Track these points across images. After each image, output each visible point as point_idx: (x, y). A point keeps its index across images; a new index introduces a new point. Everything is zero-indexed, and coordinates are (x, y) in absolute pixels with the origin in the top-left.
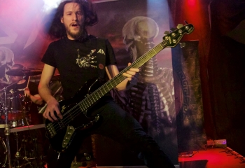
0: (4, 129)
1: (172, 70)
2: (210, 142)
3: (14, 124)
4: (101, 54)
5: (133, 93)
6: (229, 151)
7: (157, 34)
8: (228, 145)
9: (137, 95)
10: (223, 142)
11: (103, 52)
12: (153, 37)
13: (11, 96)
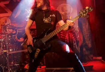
0: (6, 52)
1: (78, 27)
2: (94, 58)
3: (11, 50)
4: (54, 17)
5: (61, 37)
6: (103, 62)
7: (72, 11)
8: (102, 59)
9: (63, 38)
10: (100, 58)
11: (54, 16)
12: (70, 13)
13: (9, 38)
